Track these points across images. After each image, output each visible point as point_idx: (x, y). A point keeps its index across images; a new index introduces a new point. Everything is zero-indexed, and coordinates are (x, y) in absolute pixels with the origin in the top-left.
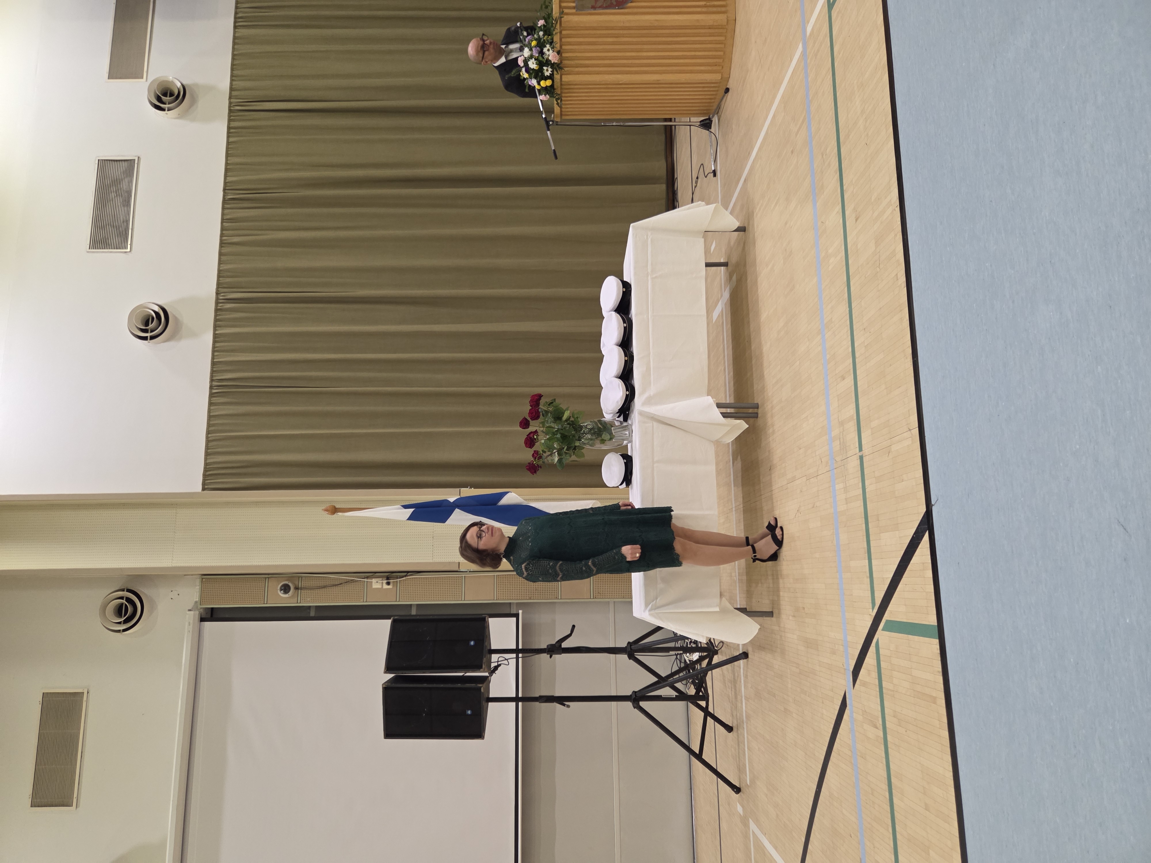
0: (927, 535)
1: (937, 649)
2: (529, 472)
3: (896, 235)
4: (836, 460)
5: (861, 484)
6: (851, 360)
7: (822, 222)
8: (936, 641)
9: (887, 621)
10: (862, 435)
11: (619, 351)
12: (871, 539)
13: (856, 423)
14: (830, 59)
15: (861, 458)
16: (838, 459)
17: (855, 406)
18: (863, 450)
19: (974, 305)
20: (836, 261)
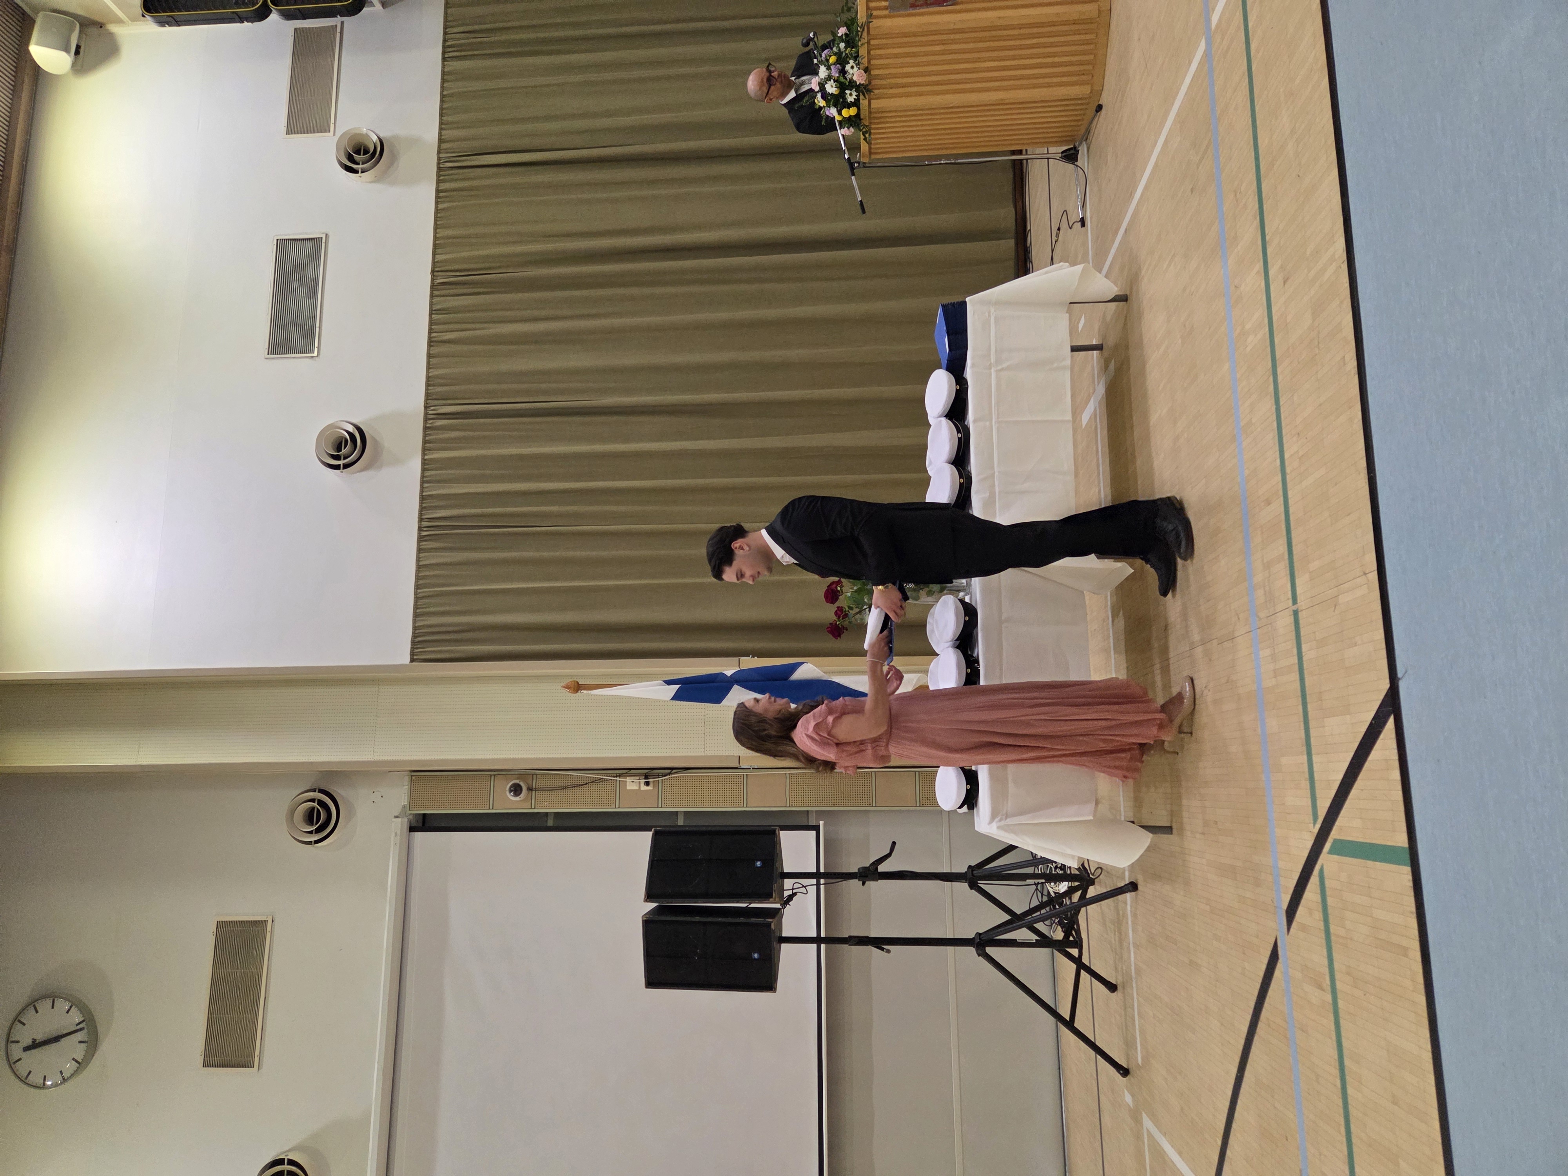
0: (1391, 720)
1: (1409, 880)
2: (831, 636)
3: (1342, 302)
4: (1258, 617)
5: (1295, 651)
6: (1279, 477)
7: (1236, 287)
8: (1407, 870)
9: (1335, 841)
10: (1297, 581)
11: (952, 470)
12: (1312, 724)
13: (1288, 565)
14: (1245, 59)
15: (1296, 613)
16: (1262, 615)
17: (1286, 541)
18: (1299, 601)
19: (1458, 398)
20: (1256, 339)
